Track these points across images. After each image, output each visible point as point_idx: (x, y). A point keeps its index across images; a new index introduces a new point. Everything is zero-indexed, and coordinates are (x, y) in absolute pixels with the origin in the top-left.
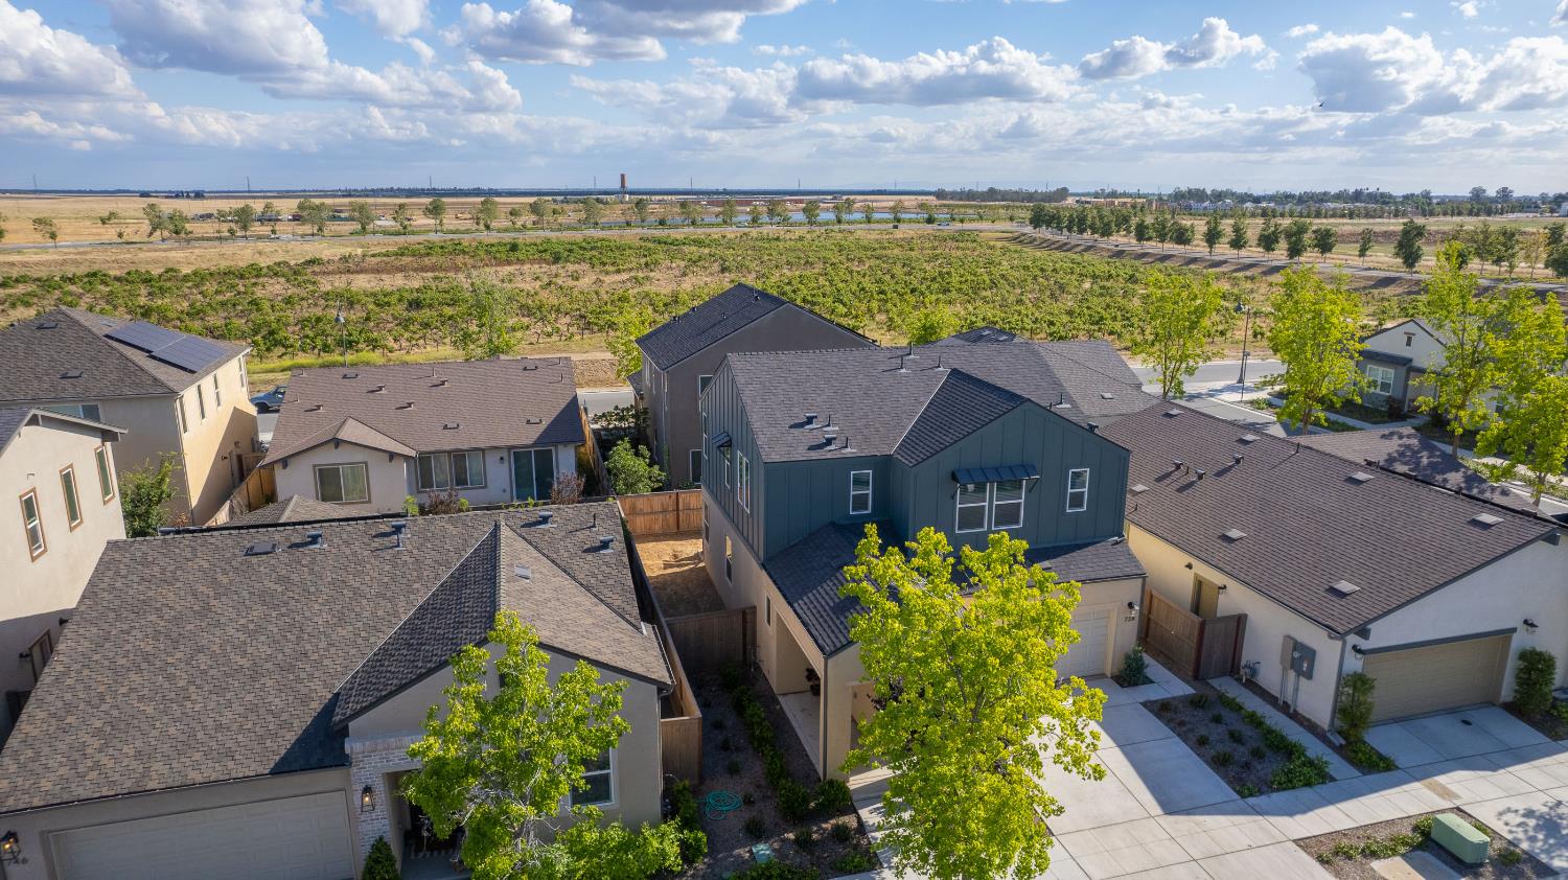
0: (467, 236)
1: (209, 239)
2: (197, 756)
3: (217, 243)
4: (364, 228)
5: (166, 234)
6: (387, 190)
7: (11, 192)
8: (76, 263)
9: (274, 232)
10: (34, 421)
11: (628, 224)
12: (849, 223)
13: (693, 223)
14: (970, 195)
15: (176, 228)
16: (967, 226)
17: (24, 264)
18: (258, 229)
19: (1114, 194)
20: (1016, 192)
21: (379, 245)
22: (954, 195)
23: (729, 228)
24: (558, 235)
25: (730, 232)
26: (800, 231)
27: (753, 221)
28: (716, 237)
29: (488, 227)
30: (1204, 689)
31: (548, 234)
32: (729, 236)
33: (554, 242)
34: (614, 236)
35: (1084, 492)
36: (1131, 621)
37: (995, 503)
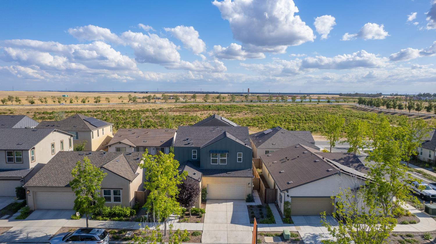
0: (201, 104)
1: (141, 103)
2: (56, 183)
3: (142, 104)
4: (176, 101)
5: (132, 101)
6: (191, 92)
7: (109, 92)
8: (111, 108)
9: (155, 101)
10: (55, 131)
11: (242, 101)
12: (305, 102)
13: (260, 101)
14: (350, 95)
15: (134, 100)
16: (340, 103)
17: (101, 108)
18: (152, 101)
19: (396, 95)
20: (364, 94)
21: (179, 105)
22: (345, 95)
23: (270, 103)
24: (224, 104)
25: (270, 104)
26: (289, 104)
27: (277, 101)
28: (265, 105)
29: (206, 101)
30: (265, 205)
31: (222, 104)
32: (269, 105)
33: (222, 105)
34: (238, 104)
35: (241, 158)
36: (250, 188)
37: (220, 158)
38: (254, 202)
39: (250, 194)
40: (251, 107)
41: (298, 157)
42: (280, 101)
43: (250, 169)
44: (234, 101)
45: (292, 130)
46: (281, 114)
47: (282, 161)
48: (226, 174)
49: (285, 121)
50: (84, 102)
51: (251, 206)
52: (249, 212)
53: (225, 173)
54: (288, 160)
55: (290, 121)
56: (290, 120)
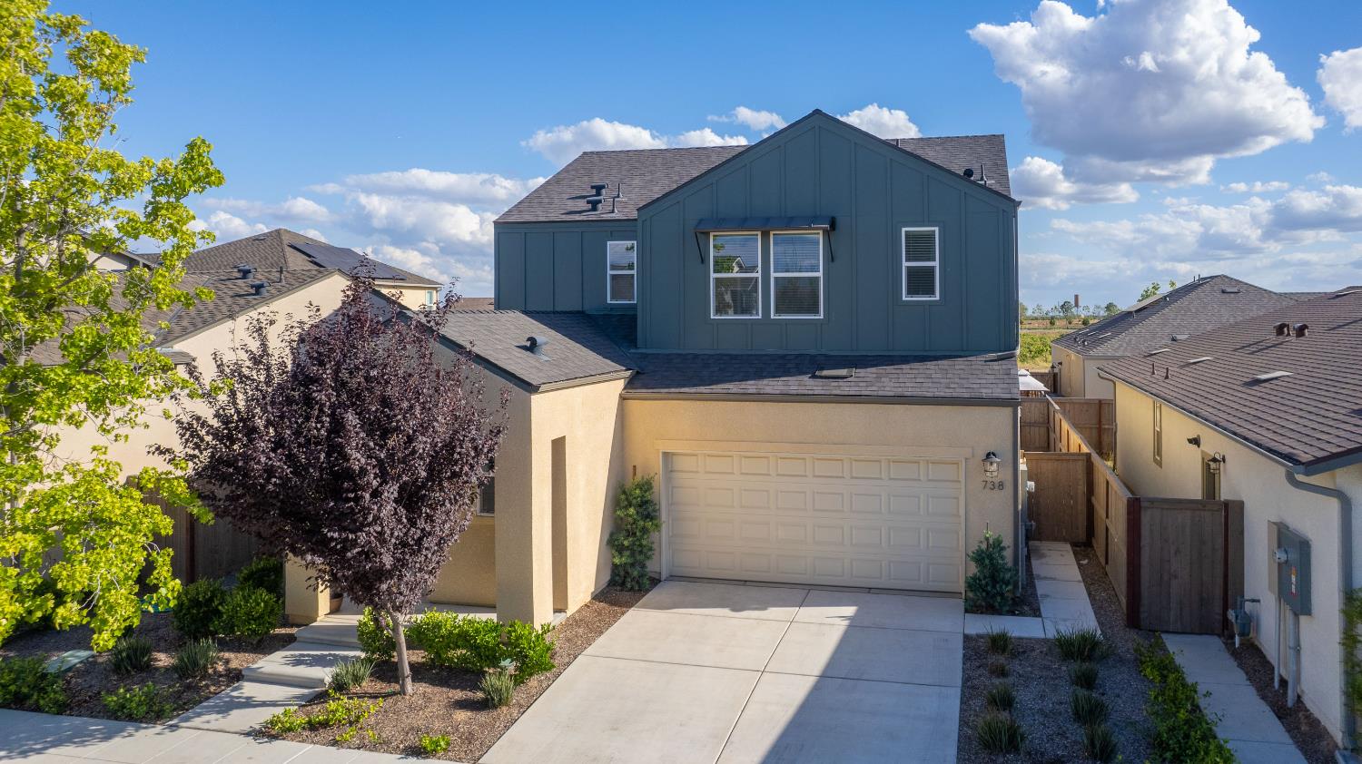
30: (1128, 641)
35: (933, 268)
36: (996, 491)
37: (773, 275)
38: (1036, 612)
43: (1001, 355)
48: (811, 382)
51: (999, 643)
52: (969, 689)
53: (804, 377)
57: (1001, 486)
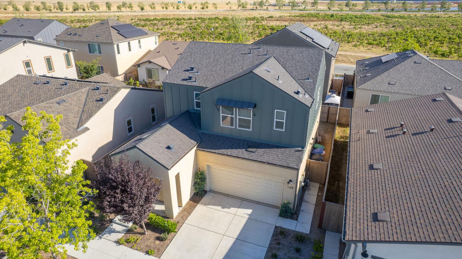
0: (322, 12)
3: (251, 11)
4: (292, 8)
8: (215, 15)
9: (267, 8)
11: (379, 10)
13: (405, 10)
21: (294, 13)
23: (421, 12)
24: (353, 13)
25: (419, 14)
26: (452, 14)
27: (432, 10)
28: (412, 16)
29: (330, 9)
31: (350, 13)
32: (418, 16)
33: (350, 15)
34: (372, 14)
35: (283, 122)
36: (291, 189)
37: (238, 117)
39: (289, 203)
40: (390, 17)
41: (432, 130)
42: (437, 9)
43: (300, 149)
44: (367, 9)
45: (443, 55)
46: (431, 28)
47: (389, 133)
48: (245, 152)
49: (434, 38)
50: (190, 8)
51: (283, 232)
53: (244, 150)
54: (404, 133)
55: (443, 39)
56: (446, 37)
57: (292, 188)
